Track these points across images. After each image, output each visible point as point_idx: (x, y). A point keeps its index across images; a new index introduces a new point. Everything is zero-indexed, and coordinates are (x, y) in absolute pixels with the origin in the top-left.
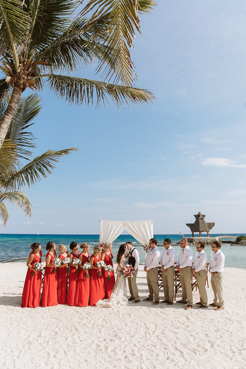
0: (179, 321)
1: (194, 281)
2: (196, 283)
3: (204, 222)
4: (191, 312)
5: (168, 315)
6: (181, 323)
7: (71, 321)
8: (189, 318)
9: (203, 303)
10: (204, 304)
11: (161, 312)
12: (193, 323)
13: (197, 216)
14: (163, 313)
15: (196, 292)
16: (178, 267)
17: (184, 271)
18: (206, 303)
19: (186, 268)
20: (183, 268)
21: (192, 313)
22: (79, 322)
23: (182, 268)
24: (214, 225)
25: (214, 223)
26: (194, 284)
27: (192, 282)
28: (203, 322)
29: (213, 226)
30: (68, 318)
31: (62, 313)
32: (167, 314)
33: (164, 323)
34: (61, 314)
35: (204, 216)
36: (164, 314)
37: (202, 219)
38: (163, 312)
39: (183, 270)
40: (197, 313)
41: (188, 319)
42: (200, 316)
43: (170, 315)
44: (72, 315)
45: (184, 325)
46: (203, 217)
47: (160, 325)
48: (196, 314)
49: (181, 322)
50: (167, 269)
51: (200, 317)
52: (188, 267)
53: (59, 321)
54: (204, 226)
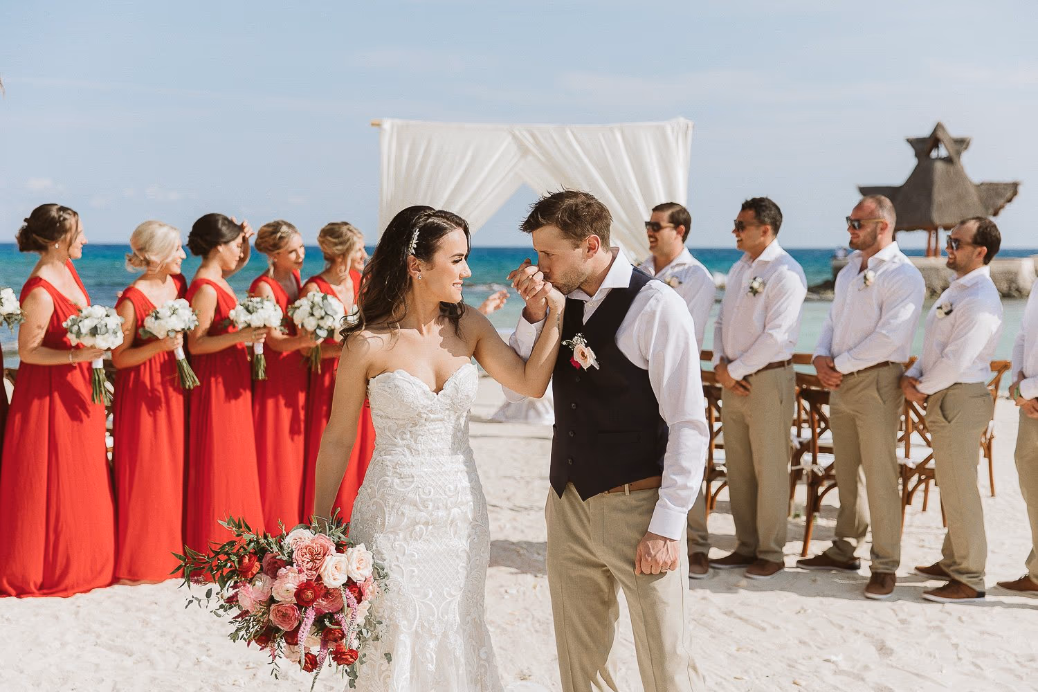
0: (833, 658)
1: (919, 452)
2: (931, 464)
3: (960, 176)
4: (902, 616)
5: (764, 629)
6: (843, 672)
7: (203, 658)
8: (889, 644)
9: (961, 573)
10: (964, 579)
11: (729, 613)
12: (917, 675)
13: (924, 146)
14: (740, 618)
15: (921, 519)
16: (826, 363)
17: (858, 389)
18: (978, 574)
19: (874, 373)
20: (859, 372)
21: (903, 622)
22: (251, 665)
23: (852, 374)
24: (1015, 193)
25: (1015, 186)
26: (921, 468)
27: (907, 456)
28: (973, 668)
29: (1010, 201)
30: (187, 642)
31: (154, 618)
32: (765, 625)
33: (746, 671)
34: (146, 623)
35: (962, 143)
36: (746, 621)
37: (949, 160)
38: (738, 612)
39: (852, 381)
40: (934, 624)
41: (883, 649)
42: (954, 640)
43: (777, 627)
44: (209, 628)
45: (860, 683)
46: (957, 147)
47: (720, 680)
48: (929, 628)
49: (844, 666)
50: (745, 378)
51: (956, 646)
52: (886, 364)
53: (128, 662)
54: (961, 198)
